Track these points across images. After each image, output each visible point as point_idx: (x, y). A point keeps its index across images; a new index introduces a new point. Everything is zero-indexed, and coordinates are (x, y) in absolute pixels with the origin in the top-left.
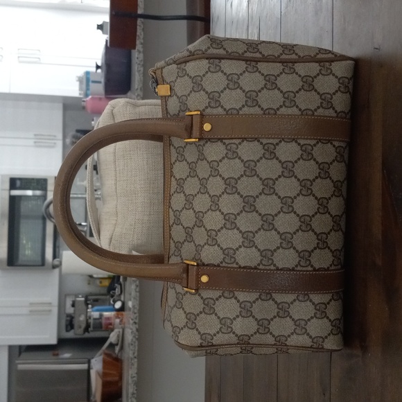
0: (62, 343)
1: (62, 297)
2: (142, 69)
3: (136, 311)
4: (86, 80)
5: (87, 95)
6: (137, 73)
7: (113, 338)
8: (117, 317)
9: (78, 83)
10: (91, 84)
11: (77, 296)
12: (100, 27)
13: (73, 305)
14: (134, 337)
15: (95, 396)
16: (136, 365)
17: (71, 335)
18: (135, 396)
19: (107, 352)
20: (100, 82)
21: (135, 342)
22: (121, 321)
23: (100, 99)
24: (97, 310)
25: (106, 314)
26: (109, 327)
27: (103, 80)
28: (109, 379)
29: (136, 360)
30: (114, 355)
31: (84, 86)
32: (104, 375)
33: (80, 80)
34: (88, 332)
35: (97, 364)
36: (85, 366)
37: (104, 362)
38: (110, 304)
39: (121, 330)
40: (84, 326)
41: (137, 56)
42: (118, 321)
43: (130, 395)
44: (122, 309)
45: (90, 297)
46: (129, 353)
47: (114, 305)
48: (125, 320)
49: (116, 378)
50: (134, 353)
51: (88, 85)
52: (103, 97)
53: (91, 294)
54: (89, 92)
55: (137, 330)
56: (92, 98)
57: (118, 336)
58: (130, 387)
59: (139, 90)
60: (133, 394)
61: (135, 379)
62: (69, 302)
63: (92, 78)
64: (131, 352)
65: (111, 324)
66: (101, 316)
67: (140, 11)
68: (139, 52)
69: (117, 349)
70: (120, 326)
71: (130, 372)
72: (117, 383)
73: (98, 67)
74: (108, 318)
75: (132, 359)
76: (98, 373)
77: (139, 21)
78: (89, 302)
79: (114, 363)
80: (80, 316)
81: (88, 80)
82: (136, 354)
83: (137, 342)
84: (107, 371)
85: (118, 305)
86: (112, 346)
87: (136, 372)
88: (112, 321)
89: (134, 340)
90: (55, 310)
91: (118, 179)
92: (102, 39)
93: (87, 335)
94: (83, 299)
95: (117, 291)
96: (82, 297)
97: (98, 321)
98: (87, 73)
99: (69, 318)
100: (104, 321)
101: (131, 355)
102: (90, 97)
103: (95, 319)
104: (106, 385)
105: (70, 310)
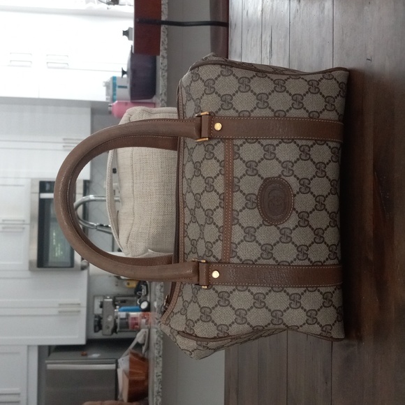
0: (91, 343)
1: (91, 298)
2: (166, 74)
4: (113, 85)
5: (113, 100)
6: (161, 78)
7: (139, 338)
8: (144, 317)
9: (105, 88)
10: (117, 89)
11: (105, 297)
12: (126, 33)
13: (101, 306)
14: (159, 336)
15: (121, 396)
16: (161, 364)
17: (99, 335)
18: (160, 394)
19: (134, 351)
20: (125, 87)
21: (160, 342)
22: (147, 321)
23: (126, 104)
24: (124, 311)
25: (133, 314)
26: (136, 328)
27: (128, 85)
28: (136, 378)
29: (161, 359)
30: (141, 355)
31: (111, 91)
32: (130, 374)
33: (107, 85)
34: (116, 332)
35: (124, 363)
36: (113, 366)
37: (131, 361)
38: (137, 305)
39: (147, 330)
40: (112, 326)
41: (162, 62)
42: (144, 321)
43: (155, 394)
44: (148, 309)
45: (118, 298)
46: (155, 352)
47: (140, 306)
48: (151, 320)
49: (143, 378)
50: (159, 352)
51: (114, 90)
52: (129, 101)
53: (119, 296)
54: (115, 97)
56: (118, 103)
57: (145, 336)
58: (155, 385)
59: (163, 95)
60: (158, 392)
61: (160, 377)
62: (97, 303)
63: (118, 83)
64: (156, 351)
65: (137, 324)
66: (128, 315)
67: (164, 18)
68: (163, 57)
69: (144, 348)
70: (146, 326)
71: (155, 371)
72: (143, 382)
73: (124, 73)
74: (135, 318)
75: (157, 358)
76: (124, 372)
77: (163, 28)
78: (116, 303)
79: (141, 361)
80: (108, 317)
81: (114, 85)
82: (161, 353)
83: (162, 342)
84: (133, 370)
85: (144, 305)
86: (139, 346)
87: (161, 370)
88: (138, 321)
89: (159, 339)
90: (84, 311)
91: (135, 182)
92: (128, 45)
93: (115, 336)
94: (111, 300)
95: (144, 292)
96: (110, 298)
97: (124, 321)
98: (114, 79)
99: (97, 319)
100: (130, 321)
101: (156, 355)
102: (116, 102)
103: (121, 319)
104: (132, 384)
105: (98, 311)
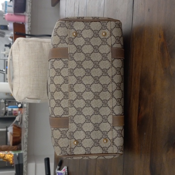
2: (31, 4)
3: (27, 109)
4: (6, 5)
5: (6, 12)
6: (28, 6)
7: (17, 119)
8: (19, 110)
11: (1, 100)
14: (27, 120)
15: (9, 143)
16: (27, 131)
18: (27, 143)
19: (15, 124)
20: (11, 6)
21: (27, 122)
22: (21, 112)
24: (10, 108)
25: (14, 109)
27: (13, 6)
28: (16, 136)
29: (27, 129)
30: (18, 126)
31: (4, 8)
32: (13, 134)
33: (3, 5)
34: (6, 115)
35: (10, 130)
36: (5, 130)
37: (14, 129)
38: (16, 105)
39: (21, 116)
40: (4, 112)
42: (19, 112)
43: (25, 143)
44: (21, 107)
45: (7, 100)
47: (17, 105)
48: (23, 112)
49: (19, 136)
50: (26, 126)
51: (6, 7)
52: (13, 14)
55: (28, 117)
57: (20, 118)
58: (25, 140)
59: (29, 14)
60: (26, 143)
61: (27, 136)
63: (8, 4)
65: (16, 113)
66: (12, 110)
69: (19, 123)
70: (20, 114)
71: (25, 134)
72: (19, 137)
74: (15, 111)
75: (26, 129)
76: (11, 133)
78: (6, 102)
79: (18, 129)
80: (2, 108)
82: (27, 127)
83: (28, 122)
84: (15, 133)
85: (20, 105)
86: (17, 122)
87: (27, 133)
88: (17, 112)
89: (27, 121)
94: (4, 101)
96: (3, 100)
97: (10, 112)
98: (6, 2)
100: (13, 112)
101: (25, 127)
102: (7, 14)
104: (14, 138)
